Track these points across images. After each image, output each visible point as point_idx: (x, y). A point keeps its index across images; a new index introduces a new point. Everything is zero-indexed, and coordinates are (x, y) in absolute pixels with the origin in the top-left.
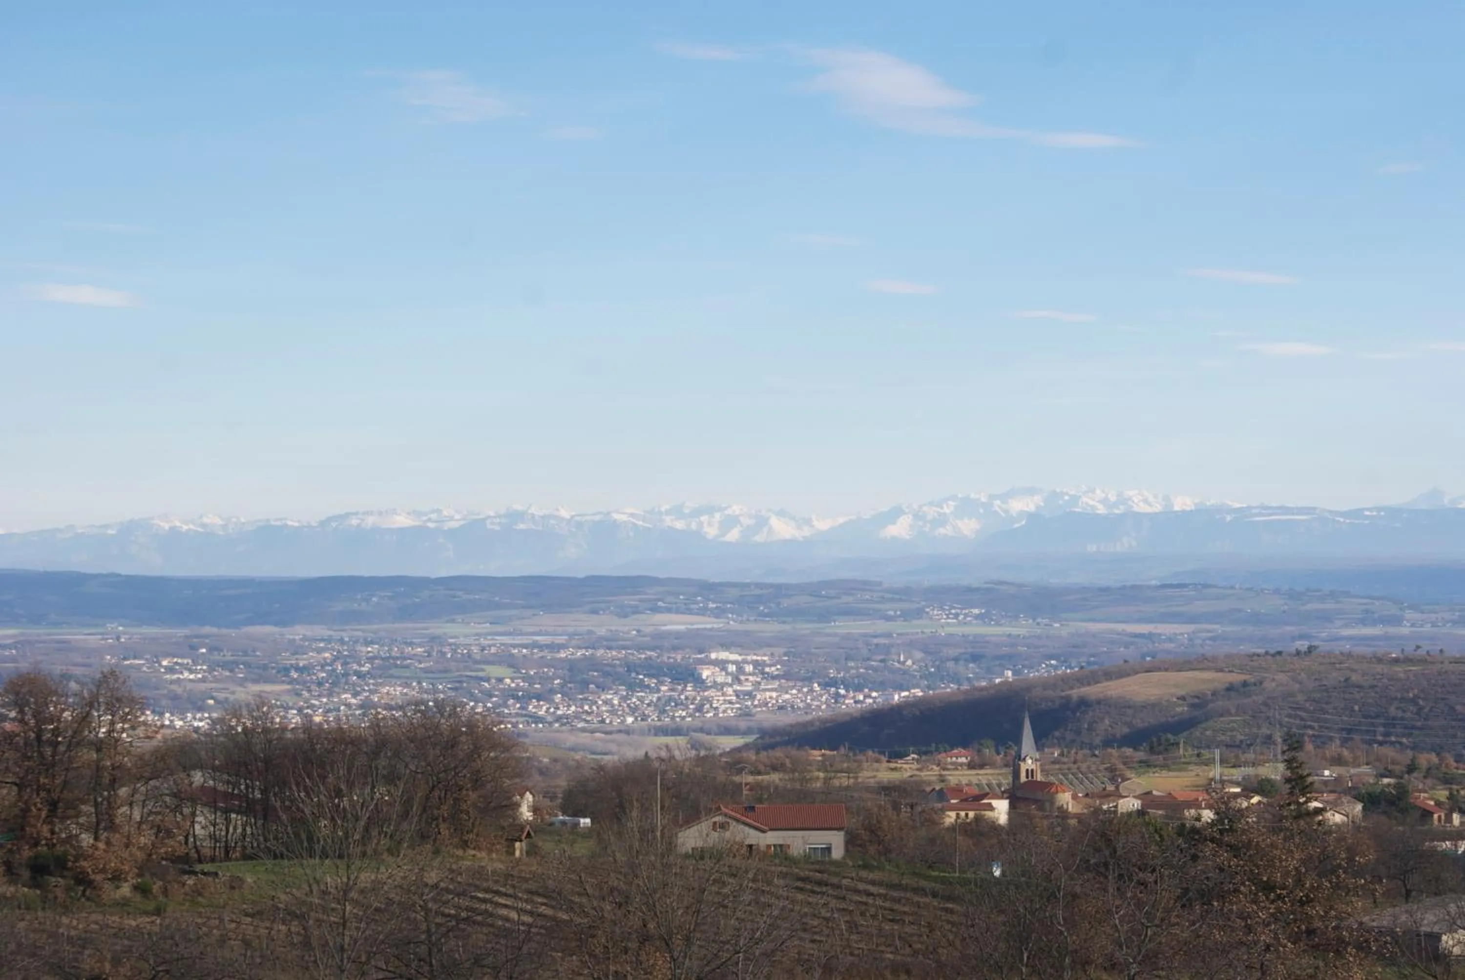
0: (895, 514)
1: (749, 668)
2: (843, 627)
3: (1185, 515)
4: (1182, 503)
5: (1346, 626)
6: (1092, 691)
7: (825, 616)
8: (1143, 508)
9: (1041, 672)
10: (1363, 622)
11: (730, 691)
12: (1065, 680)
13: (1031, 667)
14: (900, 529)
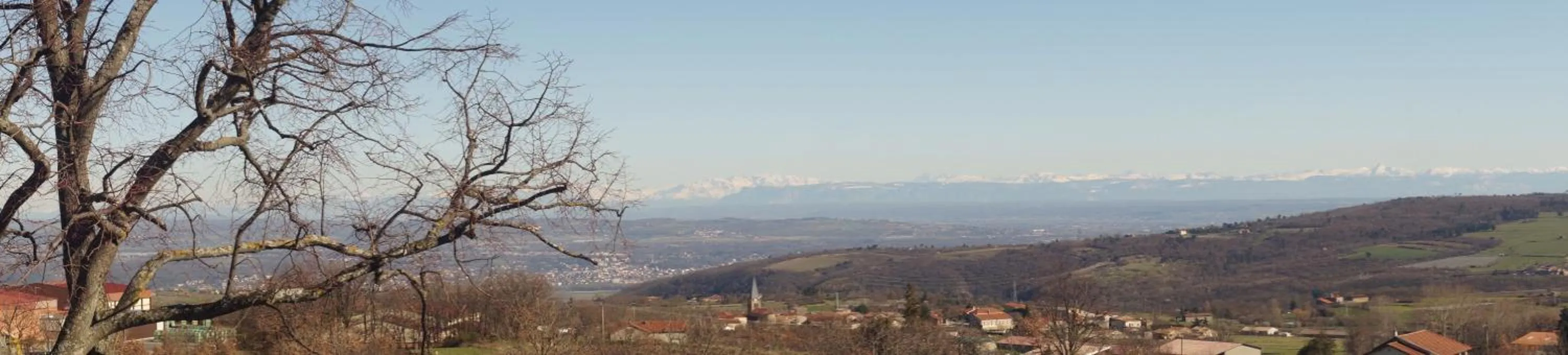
0: (679, 188)
1: (615, 259)
2: (654, 239)
3: (814, 187)
4: (812, 181)
5: (888, 235)
6: (774, 267)
7: (649, 235)
8: (794, 184)
9: (751, 258)
10: (894, 234)
11: (606, 270)
12: (762, 263)
13: (744, 257)
14: (683, 195)
